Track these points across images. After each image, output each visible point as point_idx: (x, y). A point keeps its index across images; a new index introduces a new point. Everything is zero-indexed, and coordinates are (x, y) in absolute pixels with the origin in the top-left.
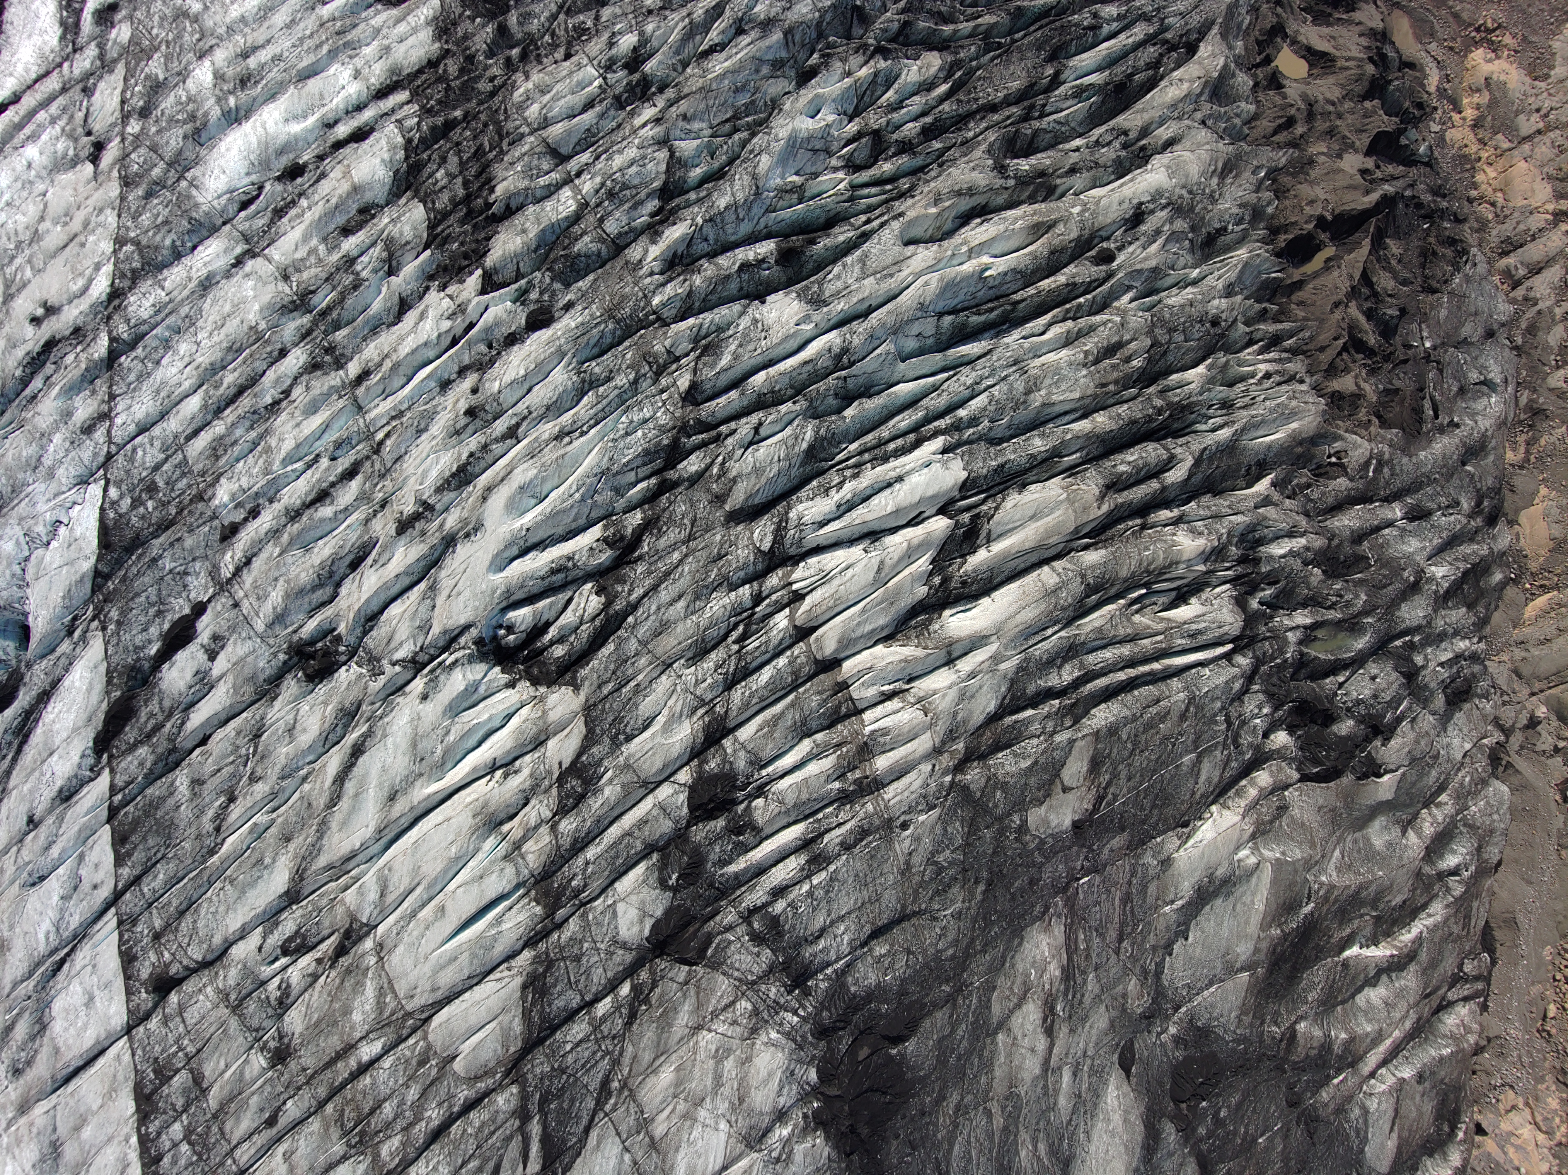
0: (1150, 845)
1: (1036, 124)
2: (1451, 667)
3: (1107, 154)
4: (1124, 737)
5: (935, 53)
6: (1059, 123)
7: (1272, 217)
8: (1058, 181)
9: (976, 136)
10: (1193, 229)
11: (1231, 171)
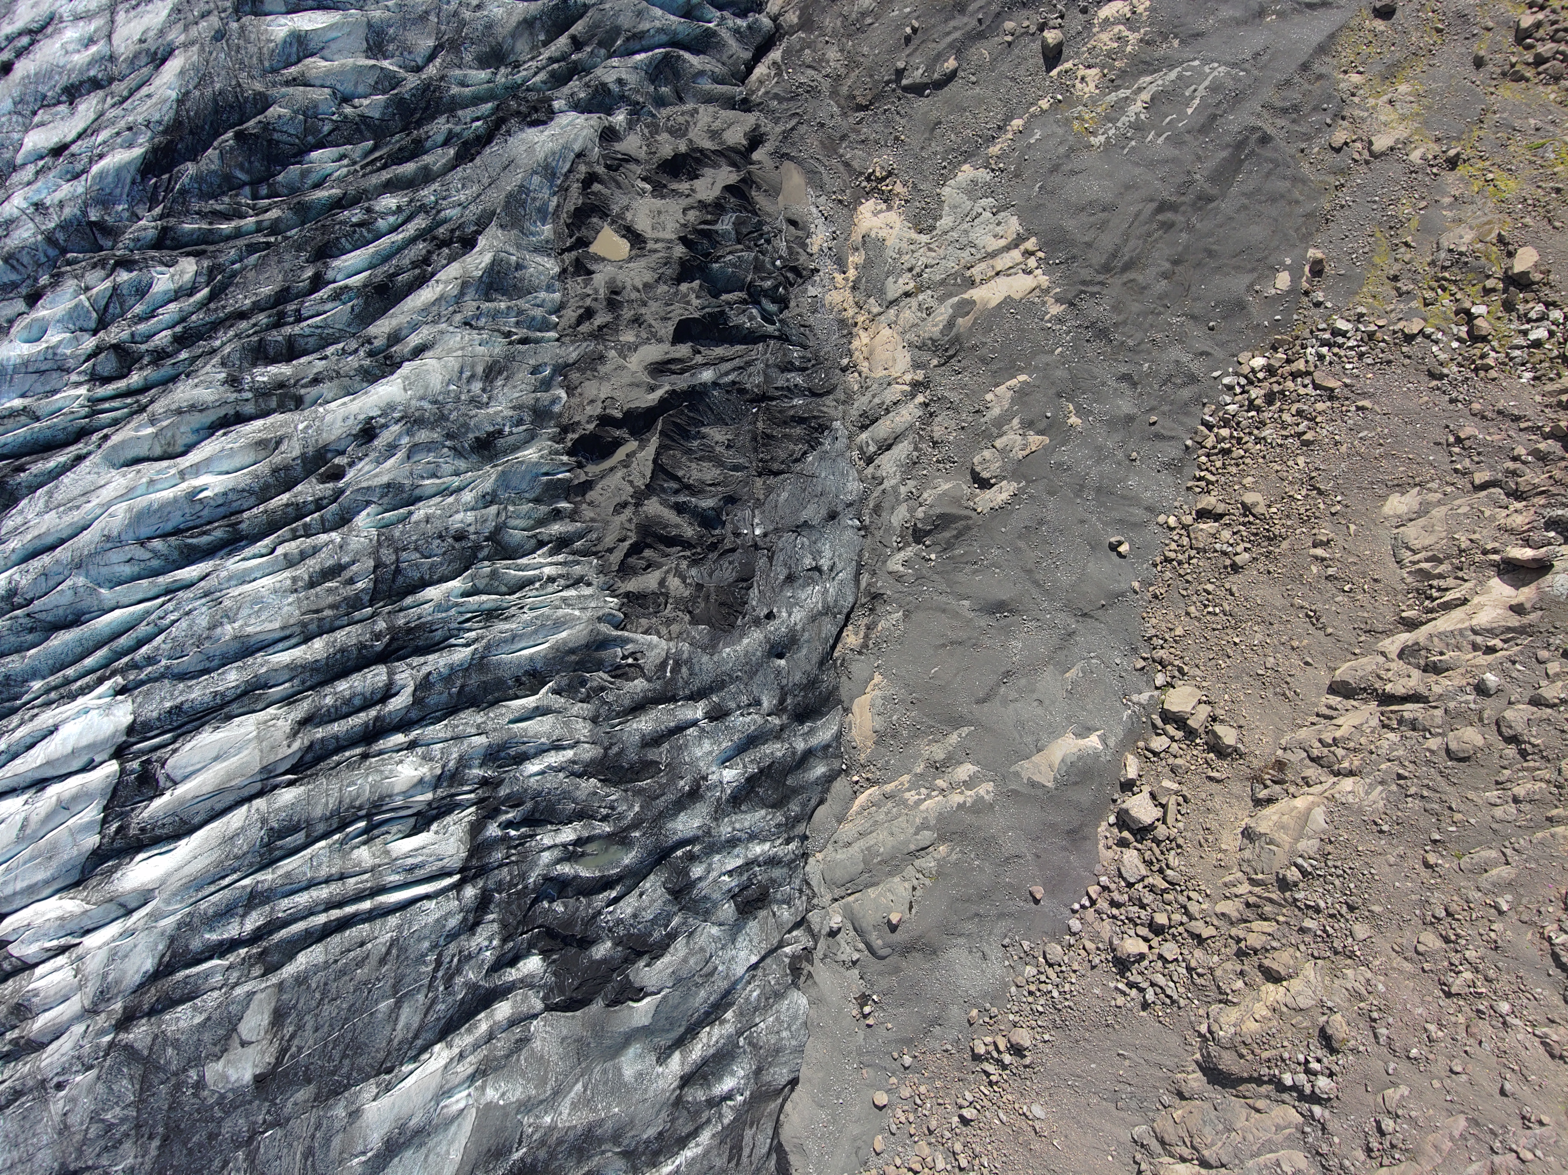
0: (346, 1094)
1: (288, 330)
2: (741, 874)
3: (353, 362)
4: (314, 986)
5: (192, 259)
6: (317, 327)
7: (561, 415)
8: (303, 391)
9: (223, 344)
10: (449, 436)
11: (500, 373)
